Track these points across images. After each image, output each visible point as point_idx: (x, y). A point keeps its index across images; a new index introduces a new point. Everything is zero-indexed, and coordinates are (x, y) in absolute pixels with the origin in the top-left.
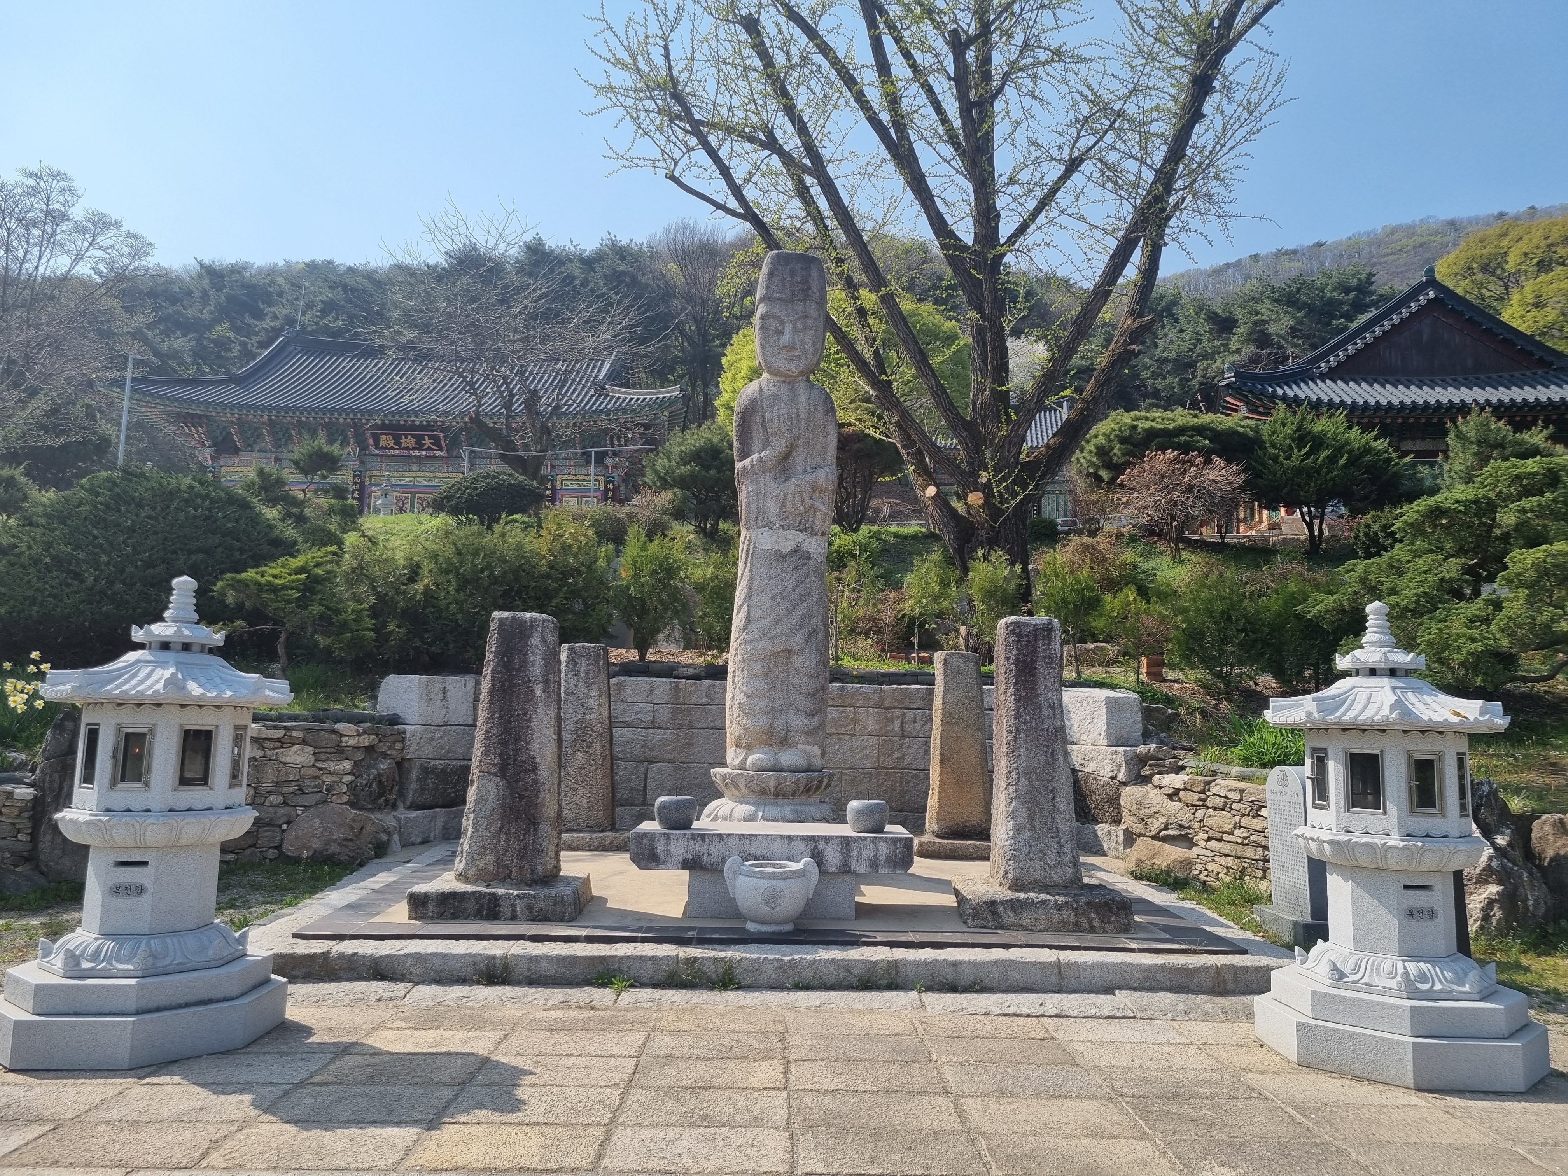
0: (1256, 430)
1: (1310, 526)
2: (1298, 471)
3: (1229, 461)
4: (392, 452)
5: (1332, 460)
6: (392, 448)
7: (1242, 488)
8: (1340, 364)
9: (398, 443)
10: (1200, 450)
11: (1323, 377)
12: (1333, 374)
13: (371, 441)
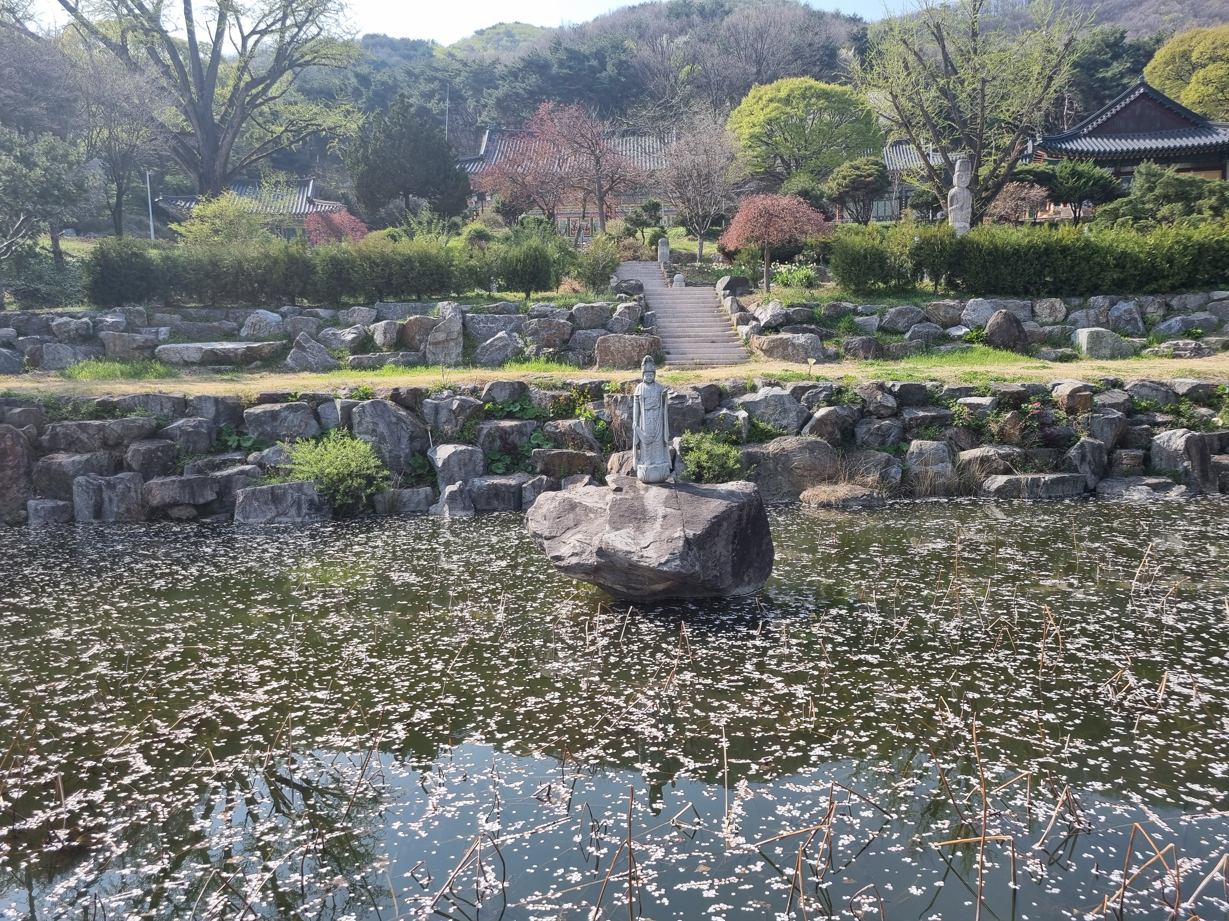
0: (1053, 170)
1: (1075, 212)
2: (1071, 189)
3: (1041, 186)
5: (1086, 183)
7: (1046, 198)
8: (1094, 129)
10: (1029, 181)
11: (1085, 136)
12: (1090, 135)
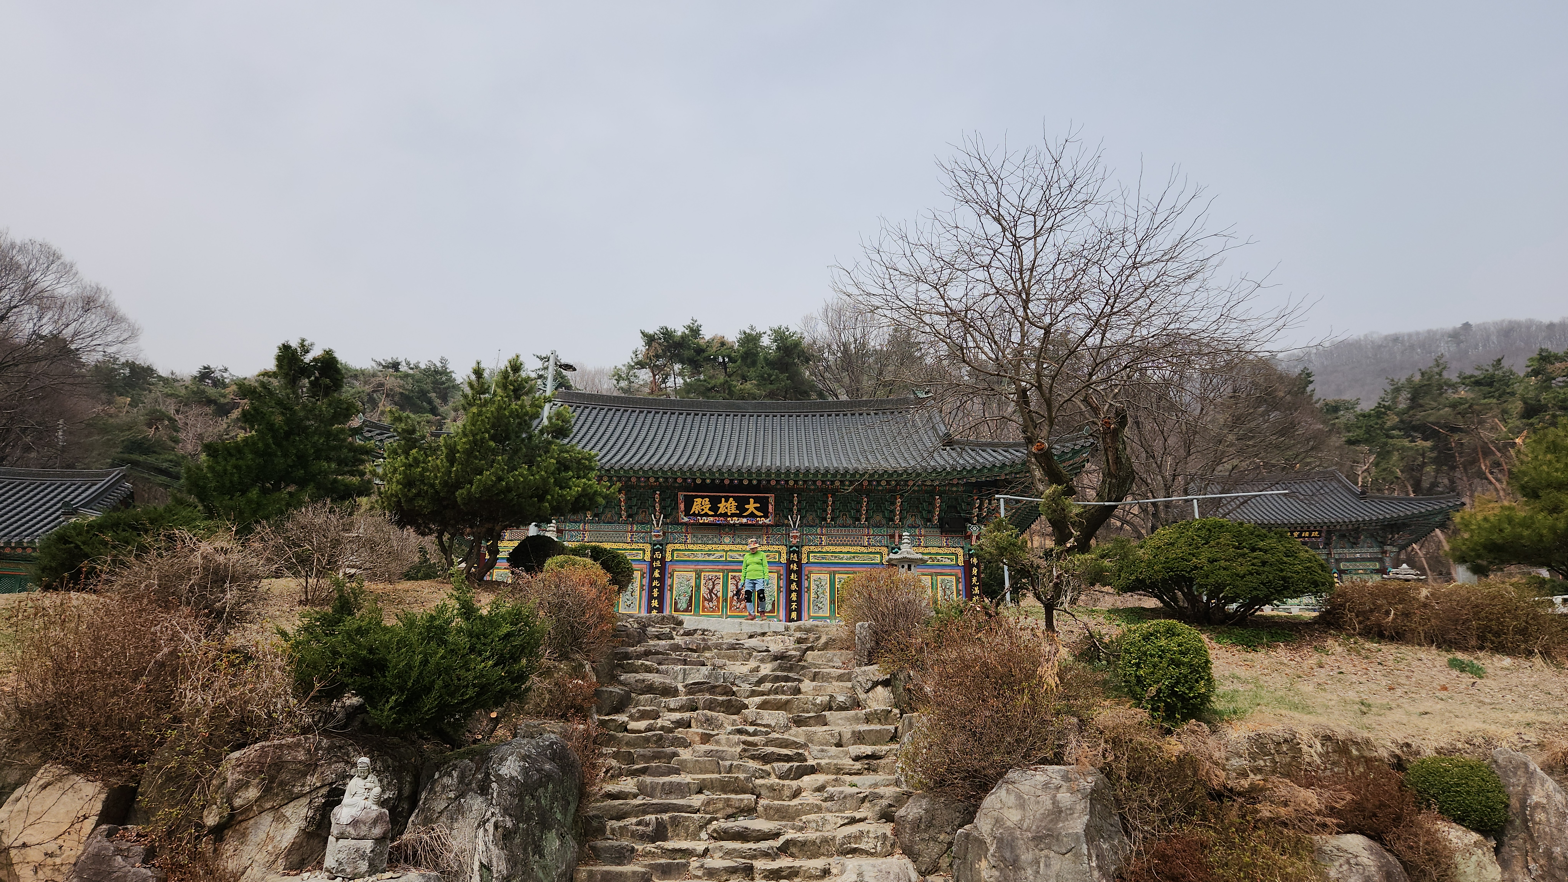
4: (706, 520)
6: (706, 515)
9: (714, 508)
13: (682, 506)
